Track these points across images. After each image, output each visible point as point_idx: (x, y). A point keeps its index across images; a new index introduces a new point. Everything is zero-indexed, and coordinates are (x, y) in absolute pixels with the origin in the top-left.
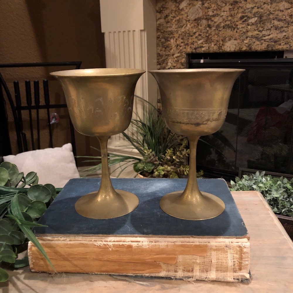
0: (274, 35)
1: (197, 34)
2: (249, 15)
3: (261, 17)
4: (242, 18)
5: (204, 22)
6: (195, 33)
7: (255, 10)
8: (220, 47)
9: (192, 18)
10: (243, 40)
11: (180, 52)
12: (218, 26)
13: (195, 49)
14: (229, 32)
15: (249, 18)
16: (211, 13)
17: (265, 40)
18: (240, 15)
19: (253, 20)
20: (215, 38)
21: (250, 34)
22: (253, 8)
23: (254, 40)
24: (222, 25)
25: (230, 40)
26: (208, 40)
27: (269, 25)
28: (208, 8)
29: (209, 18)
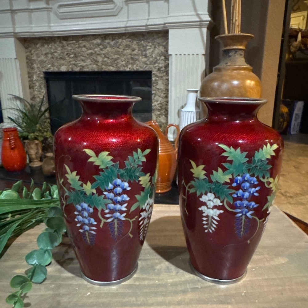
0: (82, 63)
1: (47, 62)
2: (70, 53)
3: (75, 54)
4: (67, 54)
5: (50, 56)
6: (46, 61)
7: (72, 51)
8: (59, 69)
9: (44, 53)
10: (69, 66)
11: (40, 71)
12: (57, 58)
13: (47, 70)
14: (62, 62)
15: (70, 54)
16: (52, 51)
17: (79, 66)
18: (66, 53)
19: (72, 56)
20: (56, 64)
21: (72, 63)
22: (71, 50)
23: (74, 66)
24: (59, 57)
25: (63, 65)
26: (53, 65)
27: (79, 59)
28: (51, 48)
29: (52, 54)
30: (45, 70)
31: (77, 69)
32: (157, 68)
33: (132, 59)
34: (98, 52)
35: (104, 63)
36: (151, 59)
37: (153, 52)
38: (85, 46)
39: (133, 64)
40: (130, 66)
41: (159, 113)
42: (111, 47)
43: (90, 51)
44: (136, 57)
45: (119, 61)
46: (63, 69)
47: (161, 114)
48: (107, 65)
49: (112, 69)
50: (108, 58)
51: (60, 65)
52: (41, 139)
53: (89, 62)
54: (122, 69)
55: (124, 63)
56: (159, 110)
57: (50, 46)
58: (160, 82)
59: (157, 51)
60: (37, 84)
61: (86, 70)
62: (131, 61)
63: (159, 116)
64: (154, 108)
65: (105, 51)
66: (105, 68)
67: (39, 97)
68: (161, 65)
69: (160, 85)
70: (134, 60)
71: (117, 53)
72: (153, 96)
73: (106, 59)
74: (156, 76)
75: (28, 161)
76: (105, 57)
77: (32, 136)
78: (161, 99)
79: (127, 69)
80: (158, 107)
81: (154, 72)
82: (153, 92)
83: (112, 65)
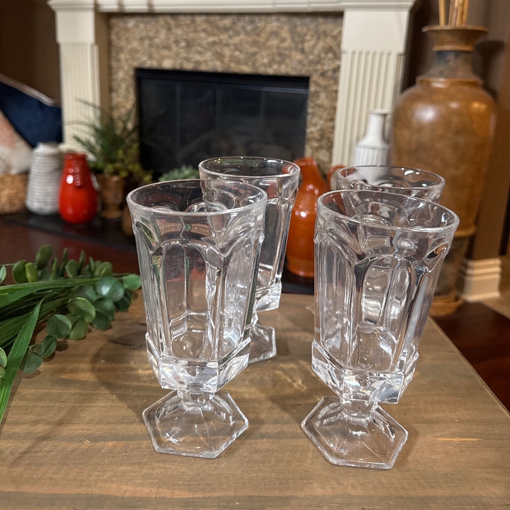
0: (198, 57)
1: (141, 52)
3: (188, 42)
4: (175, 42)
5: (147, 42)
7: (184, 37)
8: (160, 65)
9: (137, 36)
10: (177, 60)
11: (129, 66)
12: (158, 47)
13: (141, 64)
14: (165, 52)
15: (180, 42)
17: (192, 62)
19: (183, 45)
20: (156, 56)
21: (181, 56)
22: (182, 35)
23: (185, 61)
24: (162, 45)
25: (167, 58)
26: (151, 57)
27: (193, 50)
28: (150, 30)
29: (151, 39)
30: (136, 64)
31: (189, 66)
32: (320, 72)
33: (280, 54)
34: (224, 42)
35: (233, 59)
36: (311, 57)
37: (315, 45)
38: (204, 30)
39: (280, 63)
40: (275, 66)
41: (315, 144)
42: (247, 33)
43: (211, 39)
44: (287, 52)
45: (258, 57)
46: (167, 64)
47: (321, 147)
48: (238, 62)
49: (246, 69)
50: (241, 51)
51: (163, 58)
52: (124, 174)
53: (208, 55)
54: (262, 70)
55: (266, 60)
56: (318, 140)
57: (149, 27)
58: (323, 95)
59: (321, 45)
60: (124, 86)
61: (203, 68)
62: (278, 59)
63: (317, 149)
64: (309, 136)
65: (236, 40)
66: (235, 68)
67: (124, 107)
68: (326, 68)
69: (323, 99)
70: (283, 57)
71: (255, 43)
72: (309, 117)
73: (237, 53)
74: (318, 84)
75: (99, 208)
76: (236, 49)
77: (109, 168)
78: (321, 122)
79: (271, 71)
80: (317, 135)
81: (315, 78)
82: (310, 110)
83: (246, 64)
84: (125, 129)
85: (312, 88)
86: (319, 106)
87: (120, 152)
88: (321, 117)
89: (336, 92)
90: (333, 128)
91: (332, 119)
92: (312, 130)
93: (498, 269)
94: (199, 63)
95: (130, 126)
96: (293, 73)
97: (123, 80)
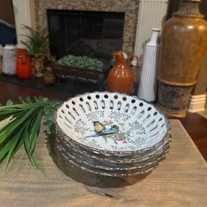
8: (57, 7)
10: (64, 5)
11: (43, 9)
14: (60, 2)
17: (71, 6)
21: (66, 3)
23: (68, 6)
25: (60, 5)
30: (47, 7)
31: (70, 8)
32: (129, 10)
35: (90, 4)
39: (111, 7)
40: (109, 8)
41: (127, 44)
44: (114, 1)
45: (101, 3)
46: (60, 7)
47: (129, 46)
48: (92, 6)
49: (96, 9)
51: (58, 5)
52: (43, 58)
53: (79, 3)
54: (103, 10)
55: (105, 5)
58: (130, 21)
60: (41, 18)
61: (76, 9)
62: (110, 4)
64: (124, 40)
66: (91, 9)
67: (42, 27)
69: (131, 23)
70: (112, 3)
72: (124, 32)
73: (91, 2)
74: (129, 17)
75: (34, 72)
77: (37, 55)
78: (130, 34)
79: (107, 10)
80: (127, 40)
81: (127, 13)
82: (125, 28)
83: (96, 7)
84: (43, 37)
85: (126, 18)
86: (129, 26)
87: (41, 48)
88: (129, 32)
89: (137, 20)
90: (135, 37)
91: (135, 33)
92: (126, 38)
93: (205, 99)
94: (74, 6)
95: (45, 36)
96: (117, 11)
97: (41, 15)
